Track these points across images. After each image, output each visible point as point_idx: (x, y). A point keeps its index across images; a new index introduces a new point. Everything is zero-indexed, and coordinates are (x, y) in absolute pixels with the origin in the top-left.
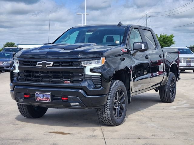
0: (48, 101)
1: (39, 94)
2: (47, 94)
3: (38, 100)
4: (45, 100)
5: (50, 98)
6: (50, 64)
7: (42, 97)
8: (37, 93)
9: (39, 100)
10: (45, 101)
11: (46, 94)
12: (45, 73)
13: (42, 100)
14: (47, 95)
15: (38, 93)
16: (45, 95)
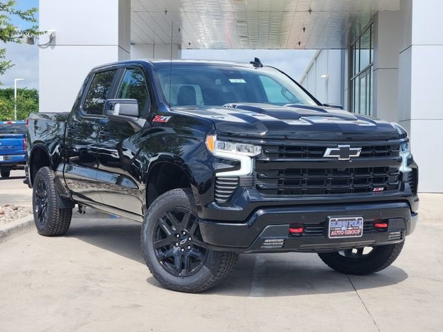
0: (357, 235)
1: (339, 220)
2: (357, 218)
3: (335, 236)
4: (350, 232)
5: (361, 227)
6: (355, 152)
7: (344, 228)
8: (335, 220)
9: (338, 236)
10: (351, 235)
11: (355, 220)
12: (341, 173)
13: (344, 235)
14: (356, 222)
15: (337, 219)
16: (351, 223)
